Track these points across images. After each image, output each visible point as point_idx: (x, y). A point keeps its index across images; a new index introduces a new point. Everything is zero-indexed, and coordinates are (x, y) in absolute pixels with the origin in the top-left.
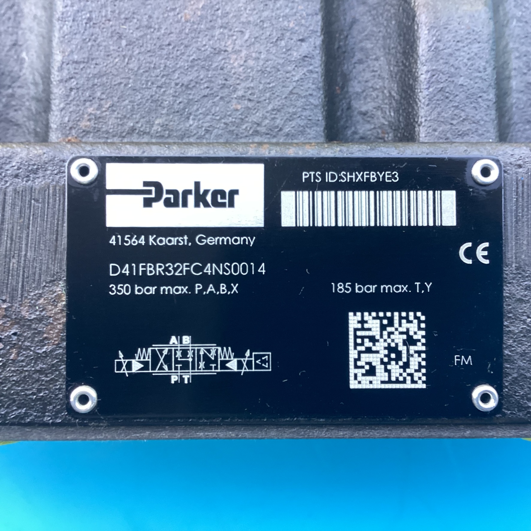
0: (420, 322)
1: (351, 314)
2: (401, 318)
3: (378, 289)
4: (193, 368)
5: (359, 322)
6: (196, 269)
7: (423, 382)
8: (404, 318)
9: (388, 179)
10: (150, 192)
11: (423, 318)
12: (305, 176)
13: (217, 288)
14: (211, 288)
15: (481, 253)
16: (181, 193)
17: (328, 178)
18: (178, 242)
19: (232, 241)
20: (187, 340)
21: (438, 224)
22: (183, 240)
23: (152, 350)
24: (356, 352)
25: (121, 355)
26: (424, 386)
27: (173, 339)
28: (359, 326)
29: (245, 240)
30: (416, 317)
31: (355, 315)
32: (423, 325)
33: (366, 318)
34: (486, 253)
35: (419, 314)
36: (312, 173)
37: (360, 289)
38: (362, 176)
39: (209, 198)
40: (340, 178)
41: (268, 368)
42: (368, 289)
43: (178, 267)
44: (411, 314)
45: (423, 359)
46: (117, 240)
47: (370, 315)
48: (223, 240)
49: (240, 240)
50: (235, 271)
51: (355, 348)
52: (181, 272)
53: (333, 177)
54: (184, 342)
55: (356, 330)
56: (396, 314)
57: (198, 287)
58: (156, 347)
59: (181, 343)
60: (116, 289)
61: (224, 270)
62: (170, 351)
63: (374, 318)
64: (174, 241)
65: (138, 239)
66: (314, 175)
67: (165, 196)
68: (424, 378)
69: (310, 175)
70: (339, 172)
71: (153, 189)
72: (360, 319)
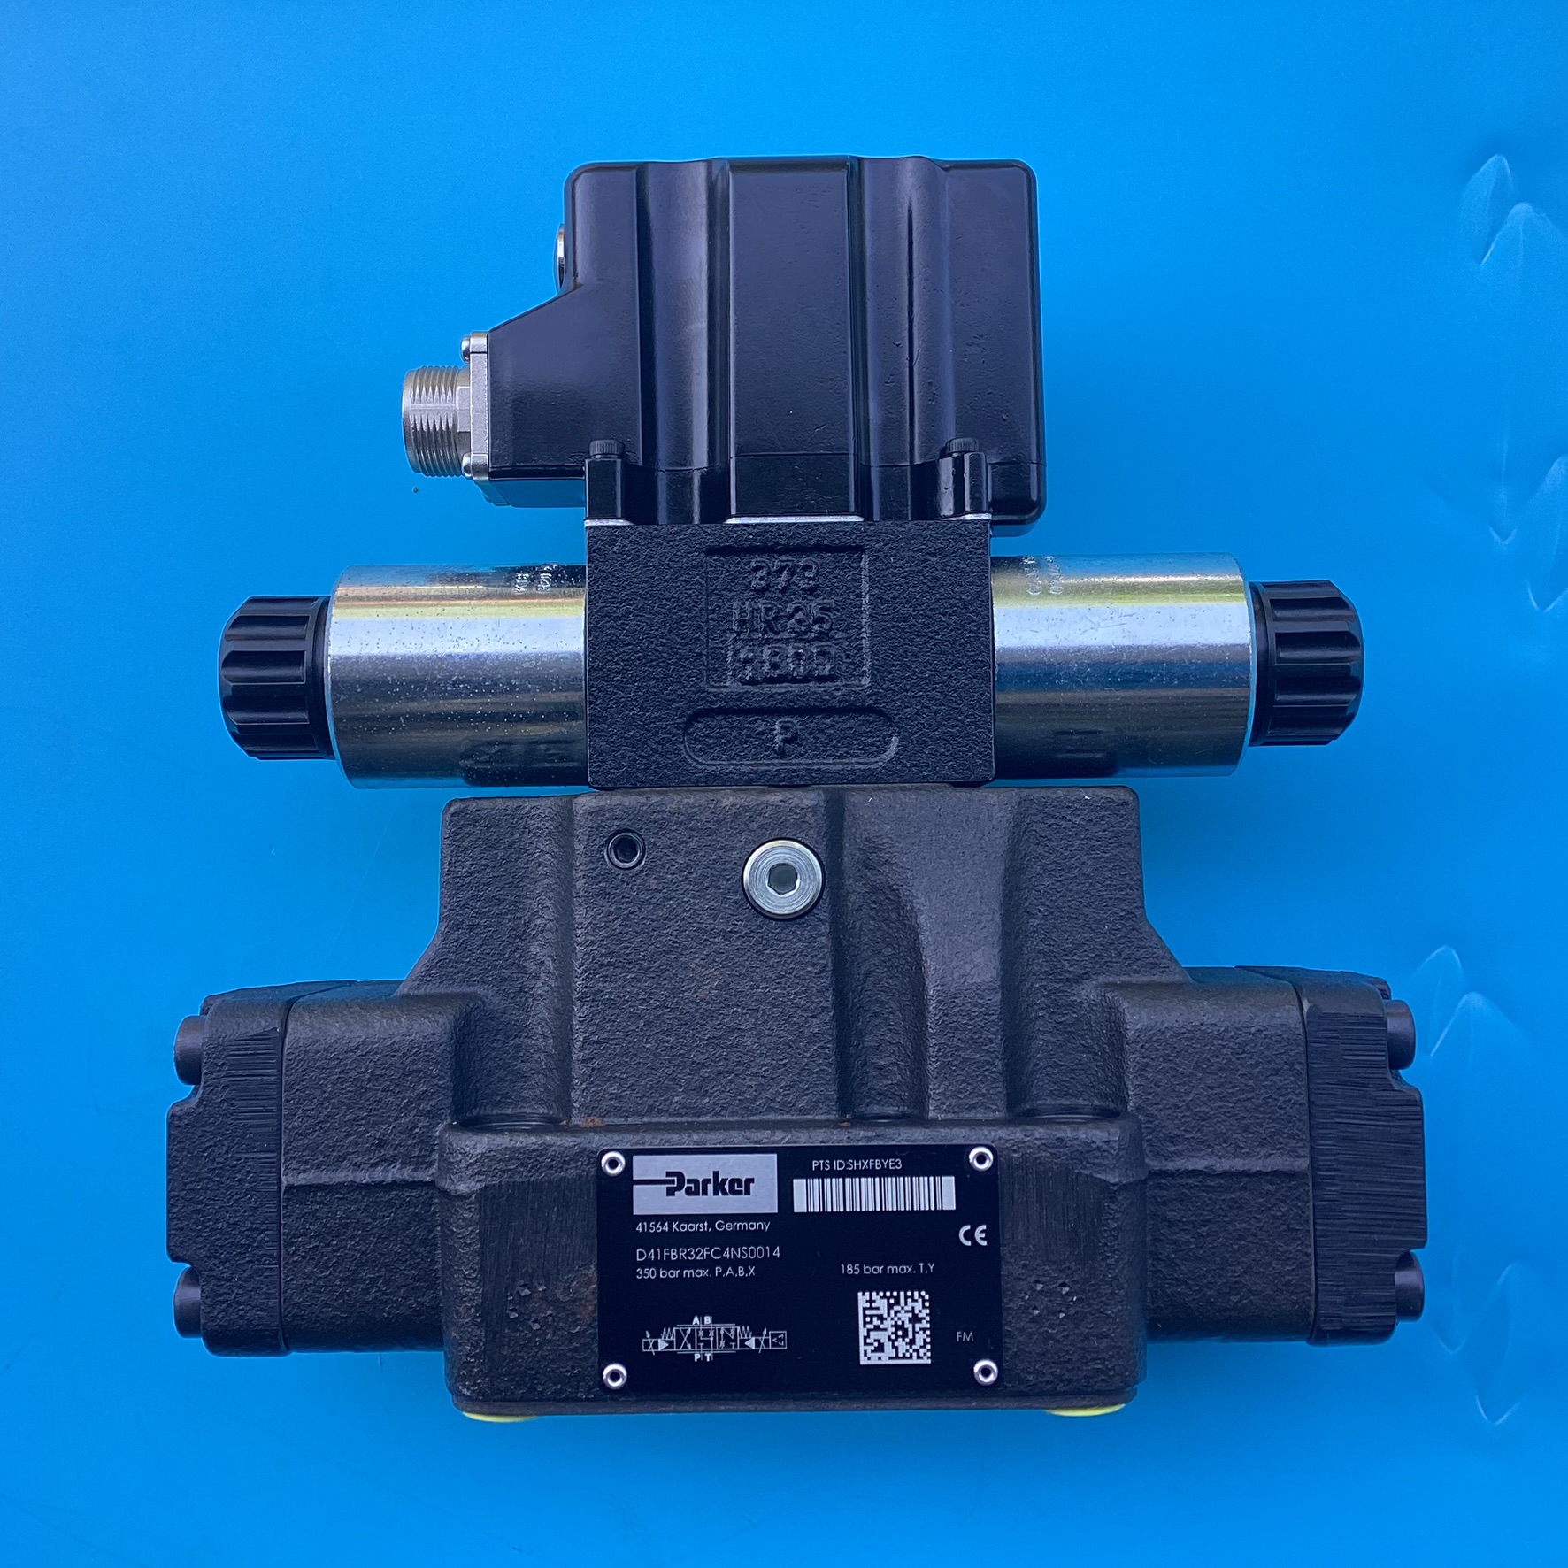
0: (924, 1301)
1: (860, 1294)
2: (906, 1297)
3: (884, 1270)
4: (715, 1347)
5: (867, 1301)
6: (716, 1253)
7: (928, 1358)
8: (909, 1297)
9: (892, 1166)
10: (673, 1181)
11: (927, 1297)
12: (815, 1164)
13: (736, 1271)
14: (730, 1272)
15: (979, 1235)
16: (701, 1181)
17: (837, 1167)
18: (699, 1228)
19: (748, 1226)
20: (708, 1319)
21: (939, 1207)
22: (704, 1226)
23: (677, 1330)
24: (865, 1330)
25: (648, 1336)
26: (929, 1361)
27: (696, 1320)
28: (868, 1305)
29: (760, 1225)
30: (920, 1296)
31: (864, 1294)
32: (927, 1304)
33: (873, 1298)
34: (983, 1235)
35: (923, 1293)
36: (822, 1162)
37: (867, 1270)
38: (868, 1164)
39: (727, 1186)
40: (847, 1166)
41: (783, 1346)
42: (876, 1270)
43: (699, 1251)
44: (916, 1294)
45: (928, 1336)
46: (643, 1226)
47: (878, 1294)
48: (740, 1226)
49: (756, 1225)
50: (752, 1255)
51: (864, 1326)
52: (703, 1255)
53: (841, 1165)
54: (706, 1322)
55: (865, 1309)
56: (902, 1294)
57: (718, 1270)
58: (680, 1327)
59: (703, 1322)
60: (643, 1272)
61: (742, 1254)
62: (693, 1331)
63: (881, 1298)
64: (695, 1227)
65: (662, 1225)
66: (824, 1163)
67: (686, 1185)
68: (929, 1354)
69: (820, 1164)
70: (846, 1161)
71: (676, 1178)
72: (868, 1299)
